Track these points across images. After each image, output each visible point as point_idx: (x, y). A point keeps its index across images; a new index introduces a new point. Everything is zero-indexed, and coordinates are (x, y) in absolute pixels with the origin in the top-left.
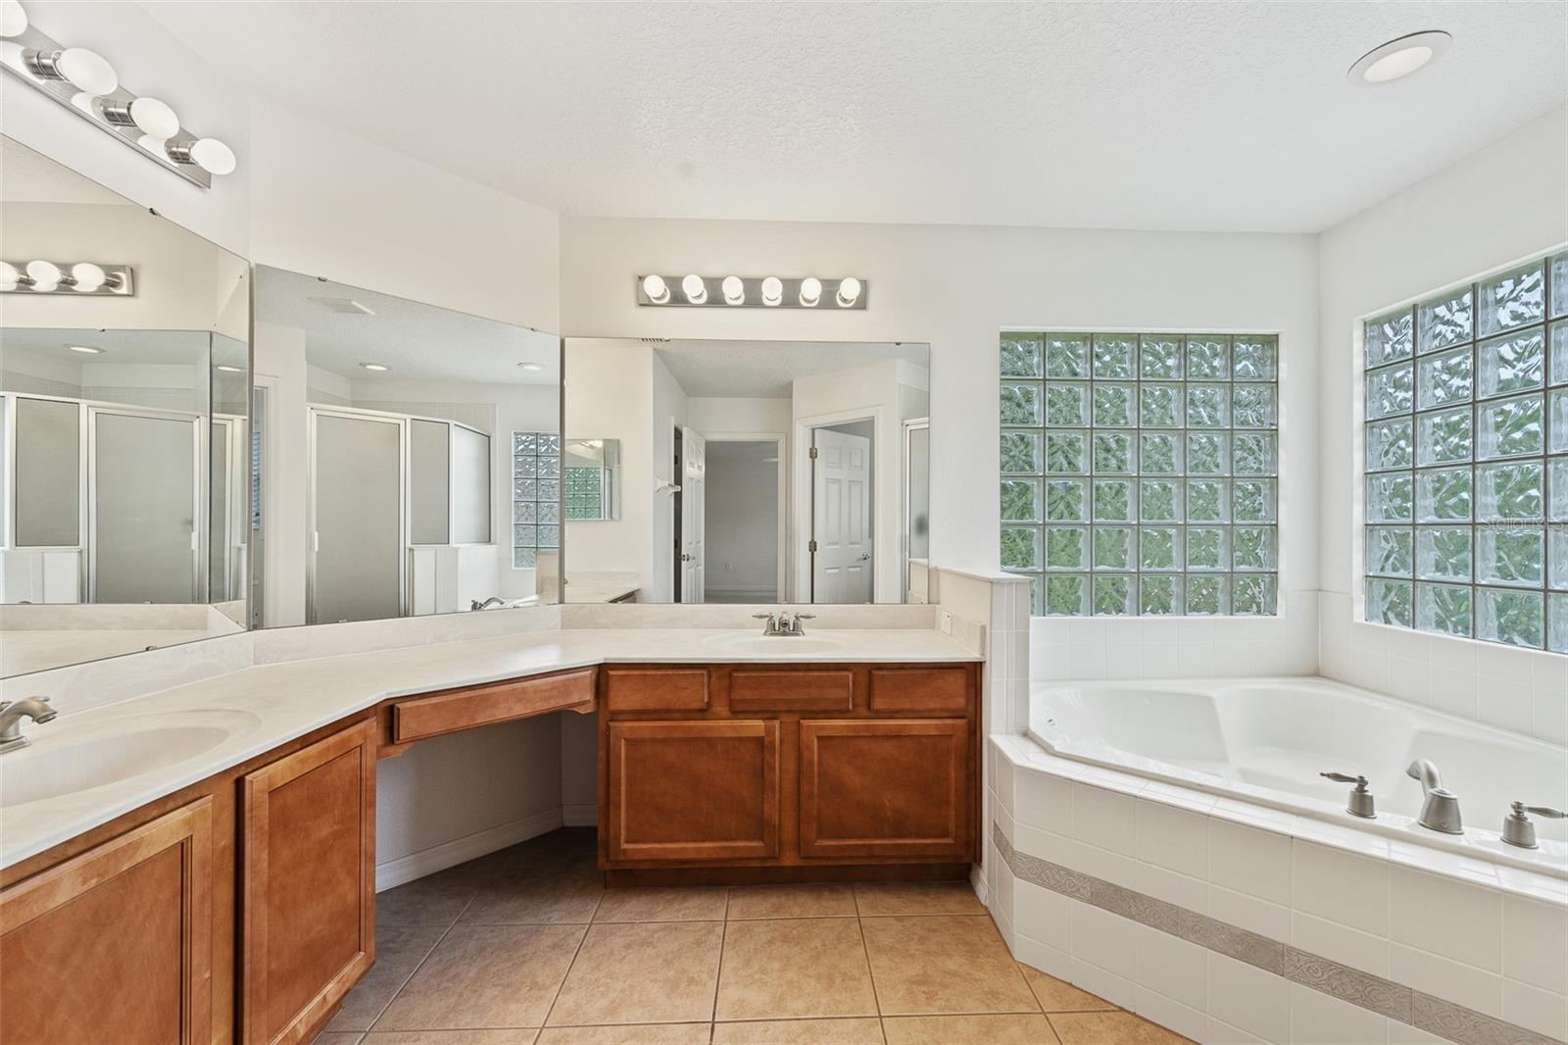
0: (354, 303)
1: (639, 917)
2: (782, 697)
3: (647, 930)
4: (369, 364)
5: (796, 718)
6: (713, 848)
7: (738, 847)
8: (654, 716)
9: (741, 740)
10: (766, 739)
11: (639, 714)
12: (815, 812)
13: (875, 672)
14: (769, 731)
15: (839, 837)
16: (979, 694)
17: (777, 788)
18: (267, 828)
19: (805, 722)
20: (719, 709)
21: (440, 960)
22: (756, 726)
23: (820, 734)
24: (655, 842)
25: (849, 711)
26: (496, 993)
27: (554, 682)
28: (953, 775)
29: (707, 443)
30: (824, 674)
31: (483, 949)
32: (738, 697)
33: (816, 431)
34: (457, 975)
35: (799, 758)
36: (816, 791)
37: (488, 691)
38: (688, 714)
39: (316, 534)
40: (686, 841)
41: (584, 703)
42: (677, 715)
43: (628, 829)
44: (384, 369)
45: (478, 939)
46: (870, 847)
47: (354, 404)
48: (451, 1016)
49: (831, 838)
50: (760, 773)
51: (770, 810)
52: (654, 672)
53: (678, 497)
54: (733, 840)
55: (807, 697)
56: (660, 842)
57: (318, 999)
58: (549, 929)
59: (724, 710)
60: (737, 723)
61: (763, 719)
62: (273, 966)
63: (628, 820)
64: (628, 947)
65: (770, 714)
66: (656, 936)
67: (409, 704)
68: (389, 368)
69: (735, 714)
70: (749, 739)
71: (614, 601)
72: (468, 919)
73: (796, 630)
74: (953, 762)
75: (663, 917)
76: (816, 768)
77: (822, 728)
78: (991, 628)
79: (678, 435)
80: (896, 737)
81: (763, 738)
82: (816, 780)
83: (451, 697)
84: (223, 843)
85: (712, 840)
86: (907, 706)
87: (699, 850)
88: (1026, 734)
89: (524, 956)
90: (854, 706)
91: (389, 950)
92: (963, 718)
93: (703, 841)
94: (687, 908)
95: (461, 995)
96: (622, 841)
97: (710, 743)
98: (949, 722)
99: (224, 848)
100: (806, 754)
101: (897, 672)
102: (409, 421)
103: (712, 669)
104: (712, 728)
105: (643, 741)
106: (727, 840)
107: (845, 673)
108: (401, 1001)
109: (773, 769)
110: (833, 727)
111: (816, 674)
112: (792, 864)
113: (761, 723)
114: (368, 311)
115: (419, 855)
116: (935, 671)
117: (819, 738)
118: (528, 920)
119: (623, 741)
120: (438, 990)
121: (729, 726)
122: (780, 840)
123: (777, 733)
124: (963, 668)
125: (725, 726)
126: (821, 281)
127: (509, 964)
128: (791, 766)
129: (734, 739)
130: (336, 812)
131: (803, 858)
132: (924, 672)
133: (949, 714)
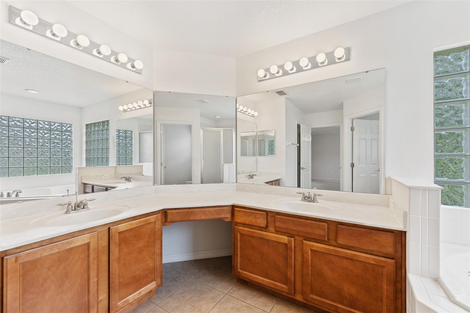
0: (204, 100)
1: (241, 298)
2: (295, 229)
3: (241, 304)
4: (217, 116)
5: (301, 239)
6: (268, 282)
7: (277, 285)
8: (249, 226)
9: (279, 243)
10: (288, 245)
11: (244, 225)
12: (310, 282)
13: (339, 226)
14: (290, 242)
15: (321, 297)
16: (403, 248)
17: (293, 266)
18: (118, 242)
19: (305, 242)
20: (271, 228)
21: (184, 289)
22: (284, 239)
23: (311, 248)
24: (249, 272)
25: (325, 241)
26: (189, 308)
27: (215, 210)
28: (385, 287)
29: (312, 128)
30: (314, 222)
31: (195, 290)
32: (278, 226)
33: (354, 120)
34: (184, 296)
35: (303, 256)
36: (310, 272)
37: (194, 210)
38: (261, 228)
39: (203, 161)
40: (259, 276)
41: (227, 218)
42: (256, 228)
43: (240, 265)
44: (220, 117)
45: (196, 286)
46: (336, 307)
47: (216, 127)
48: (175, 310)
49: (317, 295)
50: (286, 258)
51: (290, 274)
52: (248, 211)
53: (299, 148)
54: (276, 281)
55: (305, 231)
56: (251, 273)
57: (138, 292)
58: (214, 291)
59: (273, 230)
60: (277, 235)
61: (287, 236)
62: (121, 280)
63: (241, 262)
64: (232, 308)
65: (291, 236)
66: (243, 308)
67: (170, 211)
68: (221, 117)
69: (277, 232)
70: (282, 243)
71: (267, 183)
72: (197, 278)
73: (313, 201)
74: (385, 281)
75: (249, 301)
76: (310, 263)
77: (313, 246)
78: (409, 214)
79: (299, 127)
80: (351, 259)
81: (287, 244)
82: (310, 268)
83: (182, 211)
84: (104, 244)
85: (268, 279)
86: (357, 245)
87: (264, 281)
88: (437, 280)
89: (203, 297)
90: (328, 239)
91: (176, 280)
92: (393, 259)
93: (265, 278)
94: (259, 301)
95: (181, 304)
96: (238, 268)
97: (268, 241)
98: (383, 259)
99: (104, 246)
100: (305, 255)
101: (351, 228)
102: (222, 130)
103: (268, 212)
104: (267, 236)
105: (245, 235)
106: (274, 280)
107: (323, 224)
108: (168, 298)
109: (292, 257)
110: (318, 247)
111: (309, 222)
112: (300, 300)
113: (286, 238)
114: (208, 101)
115: (195, 253)
116: (374, 231)
117: (311, 250)
118: (211, 285)
119: (239, 233)
120: (178, 299)
121: (274, 236)
122: (294, 288)
123: (293, 244)
124: (393, 232)
125: (272, 236)
126: (325, 54)
127: (198, 299)
128: (299, 258)
129: (276, 242)
130: (145, 240)
131: (304, 299)
132: (367, 230)
133: (384, 255)
